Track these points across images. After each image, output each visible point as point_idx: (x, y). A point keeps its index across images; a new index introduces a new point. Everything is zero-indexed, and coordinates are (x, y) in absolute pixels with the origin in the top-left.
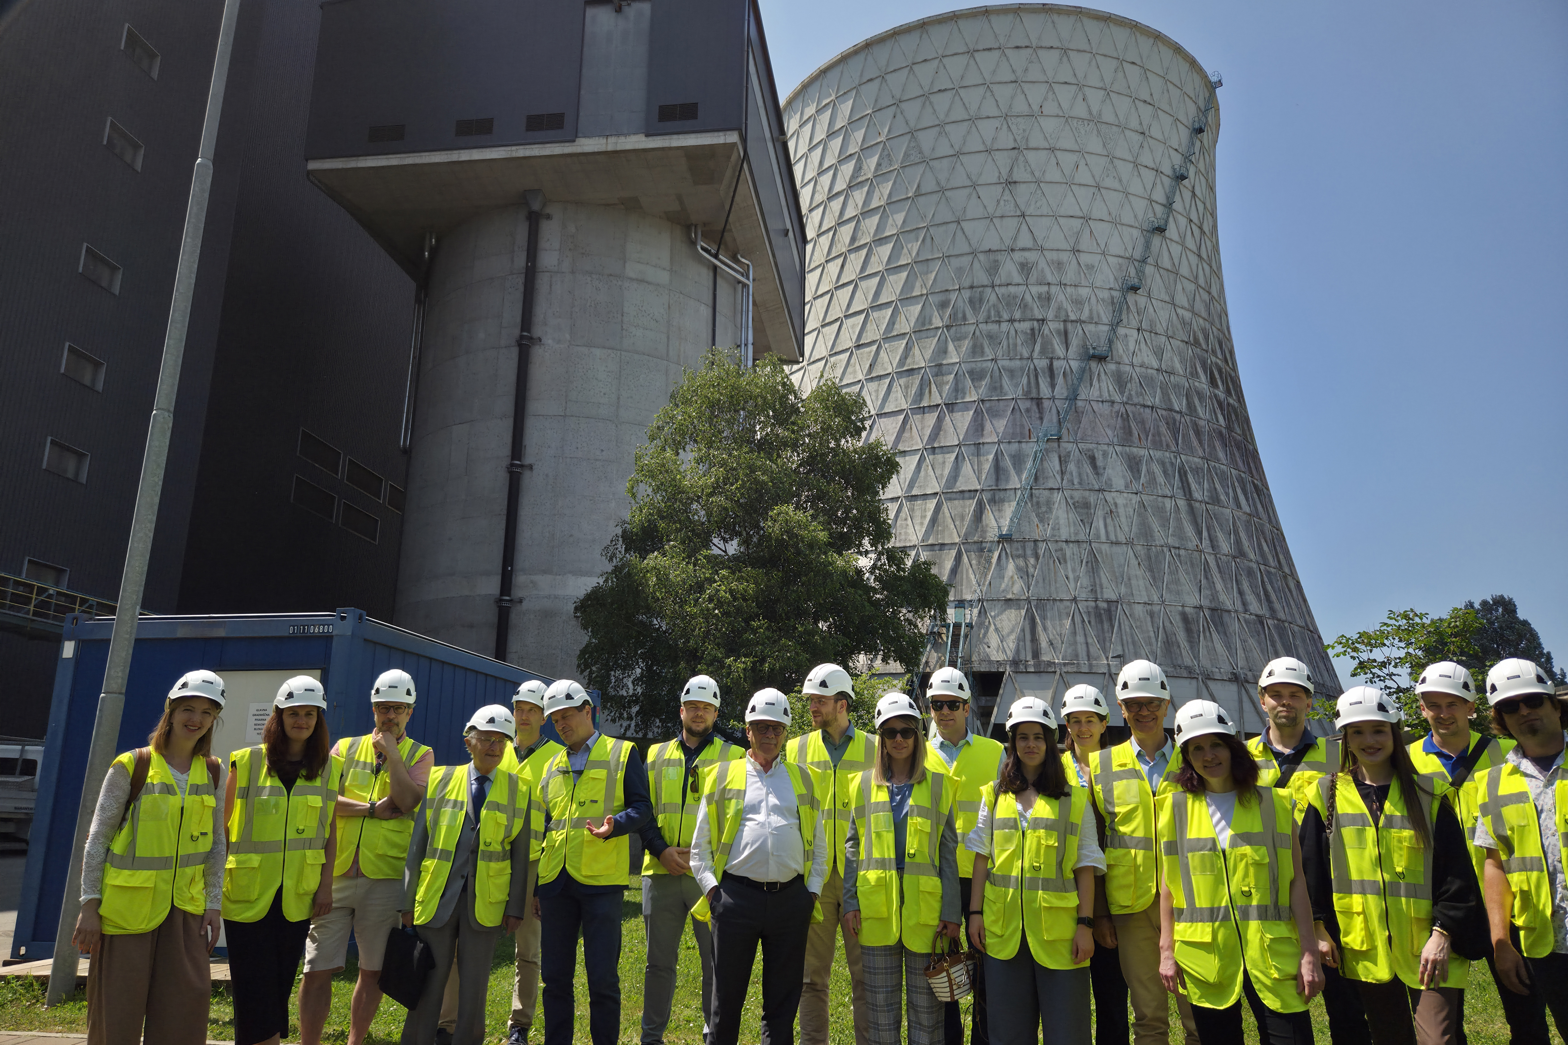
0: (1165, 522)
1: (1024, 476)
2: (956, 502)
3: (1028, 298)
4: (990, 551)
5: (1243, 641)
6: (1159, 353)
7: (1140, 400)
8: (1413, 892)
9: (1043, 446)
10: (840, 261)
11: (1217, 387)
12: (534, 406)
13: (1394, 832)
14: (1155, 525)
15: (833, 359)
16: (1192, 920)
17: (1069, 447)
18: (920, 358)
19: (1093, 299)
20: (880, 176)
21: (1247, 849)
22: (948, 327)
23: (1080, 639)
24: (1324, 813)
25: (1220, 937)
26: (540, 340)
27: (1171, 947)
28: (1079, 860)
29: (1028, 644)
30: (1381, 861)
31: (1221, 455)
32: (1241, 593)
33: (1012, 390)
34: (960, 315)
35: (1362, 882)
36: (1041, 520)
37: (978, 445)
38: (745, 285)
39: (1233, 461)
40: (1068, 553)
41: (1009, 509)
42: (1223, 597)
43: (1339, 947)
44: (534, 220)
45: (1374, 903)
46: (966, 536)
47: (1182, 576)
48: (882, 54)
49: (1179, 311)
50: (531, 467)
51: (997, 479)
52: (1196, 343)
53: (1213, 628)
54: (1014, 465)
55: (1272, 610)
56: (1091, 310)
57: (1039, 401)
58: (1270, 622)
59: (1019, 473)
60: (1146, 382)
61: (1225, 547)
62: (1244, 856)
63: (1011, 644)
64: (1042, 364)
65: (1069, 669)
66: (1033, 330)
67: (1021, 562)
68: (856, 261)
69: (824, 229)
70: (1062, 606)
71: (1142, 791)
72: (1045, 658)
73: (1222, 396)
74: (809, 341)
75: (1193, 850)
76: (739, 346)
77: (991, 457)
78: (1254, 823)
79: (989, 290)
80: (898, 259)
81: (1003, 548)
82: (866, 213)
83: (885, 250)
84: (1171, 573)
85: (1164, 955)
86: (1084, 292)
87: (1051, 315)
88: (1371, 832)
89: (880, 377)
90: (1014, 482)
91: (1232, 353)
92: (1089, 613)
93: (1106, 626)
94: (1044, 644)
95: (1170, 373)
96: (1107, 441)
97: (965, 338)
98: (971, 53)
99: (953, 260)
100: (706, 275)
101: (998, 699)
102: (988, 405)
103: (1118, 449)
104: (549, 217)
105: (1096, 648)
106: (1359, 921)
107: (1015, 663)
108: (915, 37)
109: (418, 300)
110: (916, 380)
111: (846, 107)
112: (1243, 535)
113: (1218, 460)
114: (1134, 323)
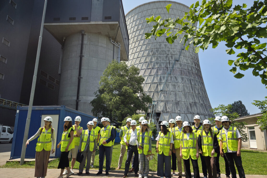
0: (187, 88)
1: (165, 80)
2: (154, 84)
3: (166, 50)
4: (159, 93)
5: (199, 108)
6: (187, 60)
7: (184, 68)
8: (211, 145)
9: (168, 75)
10: (135, 43)
11: (196, 66)
12: (83, 67)
13: (209, 138)
14: (186, 89)
15: (133, 60)
16: (184, 149)
17: (172, 75)
18: (148, 60)
19: (176, 51)
20: (142, 29)
21: (191, 140)
22: (153, 55)
23: (173, 107)
24: (201, 136)
25: (187, 151)
26: (84, 56)
27: (181, 152)
28: (171, 142)
29: (165, 108)
30: (207, 141)
31: (196, 77)
32: (199, 100)
33: (163, 66)
34: (155, 53)
35: (205, 144)
36: (167, 88)
37: (157, 75)
38: (119, 48)
39: (198, 78)
40: (172, 93)
41: (162, 86)
42: (196, 101)
43: (202, 152)
44: (83, 35)
45: (207, 147)
46: (155, 90)
47: (190, 97)
48: (142, 8)
49: (190, 53)
50: (82, 78)
51: (160, 81)
52: (193, 59)
53: (194, 106)
54: (163, 78)
55: (204, 103)
56: (176, 53)
57: (167, 68)
58: (204, 105)
59: (164, 80)
60: (185, 65)
61: (197, 92)
62: (190, 141)
63: (162, 108)
64: (168, 61)
65: (172, 112)
66: (167, 56)
67: (164, 94)
68: (137, 43)
69: (132, 37)
70: (170, 102)
71: (179, 133)
72: (167, 110)
73: (197, 67)
74: (129, 56)
75: (184, 140)
76: (118, 58)
77: (159, 77)
78: (192, 137)
79: (159, 49)
80: (144, 43)
81: (161, 92)
82: (139, 35)
83: (142, 42)
84: (188, 96)
85: (181, 153)
86: (175, 50)
87: (170, 53)
88: (206, 138)
89: (141, 63)
90: (163, 81)
91: (198, 60)
92: (175, 103)
93: (178, 105)
94: (167, 108)
95: (188, 64)
96: (178, 74)
97: (155, 57)
98: (157, 8)
99: (153, 44)
100: (112, 46)
101: (160, 117)
102: (159, 68)
103: (180, 76)
104: (85, 35)
105: (176, 109)
106: (205, 149)
107: (163, 111)
108: (148, 5)
109: (62, 48)
110: (147, 64)
111: (136, 17)
112: (200, 90)
113: (196, 78)
114: (183, 55)
